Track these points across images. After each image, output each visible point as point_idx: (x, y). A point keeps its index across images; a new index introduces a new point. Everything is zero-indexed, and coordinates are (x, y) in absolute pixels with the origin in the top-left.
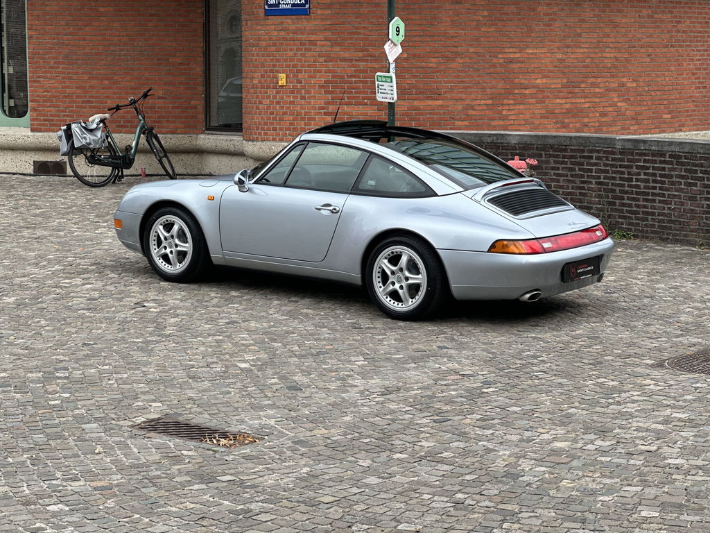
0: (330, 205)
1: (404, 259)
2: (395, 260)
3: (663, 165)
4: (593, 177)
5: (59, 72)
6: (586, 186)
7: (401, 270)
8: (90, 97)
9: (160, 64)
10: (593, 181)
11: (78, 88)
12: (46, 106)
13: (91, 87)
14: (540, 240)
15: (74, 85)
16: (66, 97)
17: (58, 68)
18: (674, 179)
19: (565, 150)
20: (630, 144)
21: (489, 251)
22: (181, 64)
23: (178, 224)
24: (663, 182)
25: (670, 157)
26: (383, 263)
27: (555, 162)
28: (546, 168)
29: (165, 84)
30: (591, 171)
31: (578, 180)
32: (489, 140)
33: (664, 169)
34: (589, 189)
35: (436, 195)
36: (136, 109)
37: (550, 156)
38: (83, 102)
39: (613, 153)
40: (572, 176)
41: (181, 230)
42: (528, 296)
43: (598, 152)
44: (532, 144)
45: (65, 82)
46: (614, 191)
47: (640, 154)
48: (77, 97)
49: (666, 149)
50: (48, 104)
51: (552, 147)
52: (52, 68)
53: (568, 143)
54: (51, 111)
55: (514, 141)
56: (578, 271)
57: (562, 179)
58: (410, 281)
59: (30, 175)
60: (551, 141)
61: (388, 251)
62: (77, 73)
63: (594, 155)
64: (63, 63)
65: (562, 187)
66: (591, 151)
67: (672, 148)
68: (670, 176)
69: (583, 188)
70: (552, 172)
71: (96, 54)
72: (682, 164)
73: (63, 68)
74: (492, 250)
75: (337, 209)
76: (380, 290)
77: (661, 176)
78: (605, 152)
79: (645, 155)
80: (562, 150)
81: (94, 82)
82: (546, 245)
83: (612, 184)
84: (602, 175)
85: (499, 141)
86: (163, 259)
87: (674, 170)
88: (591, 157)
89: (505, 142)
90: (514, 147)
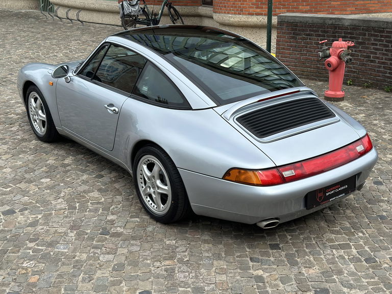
0: (113, 105)
1: (156, 168)
2: (150, 167)
7: (154, 177)
14: (280, 169)
19: (383, 32)
21: (223, 178)
23: (39, 99)
26: (143, 167)
27: (375, 40)
28: (368, 44)
31: (390, 54)
32: (330, 22)
35: (190, 108)
37: (372, 35)
40: (386, 50)
41: (41, 104)
42: (265, 223)
44: (359, 26)
53: (385, 26)
55: (347, 24)
56: (327, 194)
57: (378, 52)
58: (161, 191)
61: (146, 158)
65: (378, 58)
70: (372, 47)
74: (227, 177)
75: (117, 110)
76: (142, 190)
80: (380, 32)
82: (287, 174)
85: (337, 23)
89: (340, 24)
90: (347, 28)
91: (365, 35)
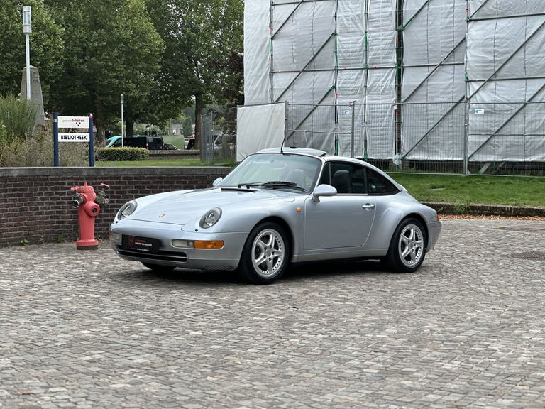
3: (119, 185)
4: (66, 198)
6: (61, 206)
10: (66, 201)
18: (127, 194)
19: (47, 179)
24: (119, 197)
25: (123, 179)
27: (41, 189)
28: (35, 195)
30: (64, 194)
31: (55, 202)
33: (119, 188)
34: (63, 208)
37: (38, 185)
40: (51, 199)
43: (69, 179)
47: (102, 179)
49: (120, 173)
53: (48, 174)
57: (45, 202)
60: (38, 173)
63: (66, 181)
65: (45, 208)
66: (64, 179)
67: (125, 172)
68: (125, 192)
69: (59, 208)
70: (39, 197)
72: (133, 183)
77: (117, 193)
78: (74, 179)
79: (105, 178)
85: (7, 175)
87: (128, 187)
88: (64, 184)
90: (16, 179)
91: (32, 186)
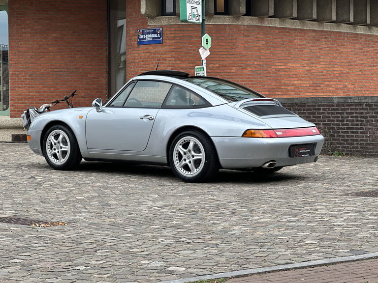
0: (149, 116)
1: (191, 145)
2: (186, 145)
3: (362, 111)
4: (321, 121)
5: (26, 84)
7: (190, 151)
8: (43, 97)
9: (82, 78)
10: (321, 123)
11: (36, 92)
12: (19, 103)
13: (44, 92)
14: (275, 130)
15: (35, 91)
16: (30, 98)
17: (26, 82)
18: (369, 119)
20: (342, 99)
21: (242, 136)
22: (94, 78)
23: (63, 134)
24: (362, 121)
25: (365, 106)
26: (179, 148)
29: (85, 89)
30: (320, 117)
33: (362, 113)
35: (212, 106)
36: (67, 102)
38: (39, 100)
39: (333, 106)
41: (64, 138)
42: (267, 164)
43: (324, 106)
45: (29, 89)
46: (333, 128)
47: (348, 105)
48: (36, 98)
49: (363, 101)
50: (20, 102)
51: (297, 104)
52: (22, 82)
53: (306, 101)
54: (21, 106)
56: (300, 151)
58: (195, 158)
59: (10, 142)
60: (296, 101)
61: (181, 141)
62: (35, 84)
63: (321, 108)
64: (28, 79)
66: (320, 106)
67: (367, 100)
68: (366, 117)
71: (47, 73)
72: (373, 109)
73: (28, 82)
74: (244, 136)
75: (153, 117)
76: (178, 165)
77: (361, 117)
79: (352, 105)
80: (303, 106)
81: (45, 89)
82: (278, 133)
83: (333, 124)
84: (326, 119)
86: (54, 157)
87: (368, 113)
88: (320, 109)
